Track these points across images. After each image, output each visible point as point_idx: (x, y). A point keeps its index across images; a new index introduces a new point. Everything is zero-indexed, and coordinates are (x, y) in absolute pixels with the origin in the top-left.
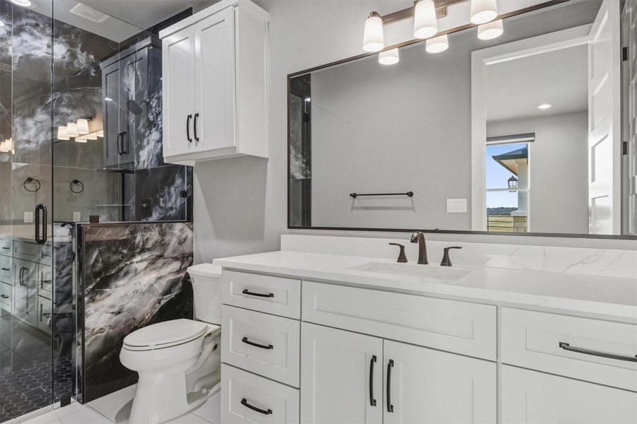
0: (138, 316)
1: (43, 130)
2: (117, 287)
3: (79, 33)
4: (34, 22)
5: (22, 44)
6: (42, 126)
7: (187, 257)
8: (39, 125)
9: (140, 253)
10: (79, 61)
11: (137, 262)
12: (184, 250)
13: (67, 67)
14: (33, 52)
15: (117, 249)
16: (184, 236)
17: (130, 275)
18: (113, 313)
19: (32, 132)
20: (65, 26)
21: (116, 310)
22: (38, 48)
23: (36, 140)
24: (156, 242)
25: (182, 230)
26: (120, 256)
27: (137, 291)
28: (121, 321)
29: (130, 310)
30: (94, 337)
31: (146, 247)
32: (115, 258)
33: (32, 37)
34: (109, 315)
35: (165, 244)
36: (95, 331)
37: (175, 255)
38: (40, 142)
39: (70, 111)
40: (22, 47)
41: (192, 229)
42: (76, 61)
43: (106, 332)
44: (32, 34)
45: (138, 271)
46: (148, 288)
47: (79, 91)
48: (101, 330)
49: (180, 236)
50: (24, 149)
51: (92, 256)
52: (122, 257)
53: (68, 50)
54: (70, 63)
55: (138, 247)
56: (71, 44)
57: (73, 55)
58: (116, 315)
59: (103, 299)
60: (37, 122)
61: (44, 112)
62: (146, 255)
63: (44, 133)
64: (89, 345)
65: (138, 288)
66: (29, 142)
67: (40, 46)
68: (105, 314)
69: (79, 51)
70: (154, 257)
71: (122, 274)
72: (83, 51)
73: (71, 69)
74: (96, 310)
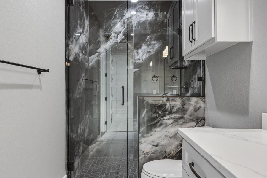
0: (168, 150)
1: (145, 53)
2: (155, 131)
3: (159, 4)
4: (141, 6)
5: (137, 17)
6: (144, 51)
7: (201, 120)
8: (143, 51)
9: (169, 114)
10: (159, 18)
11: (167, 119)
12: (198, 115)
13: (154, 22)
14: (141, 20)
15: (156, 111)
16: (198, 106)
17: (163, 126)
18: (153, 145)
19: (140, 55)
20: (154, 3)
21: (155, 144)
22: (143, 17)
23: (142, 58)
24: (179, 108)
25: (196, 102)
26: (157, 115)
27: (167, 136)
28: (158, 151)
29: (163, 146)
30: (144, 156)
31: (173, 111)
32: (155, 115)
33: (141, 13)
34: (151, 146)
35: (184, 110)
36: (144, 152)
37: (191, 118)
38: (144, 59)
39: (155, 42)
40: (137, 19)
41: (204, 102)
42: (158, 18)
43: (150, 155)
44: (140, 12)
45: (168, 125)
46: (174, 135)
47: (159, 31)
48: (147, 153)
49: (195, 106)
50: (138, 63)
51: (143, 113)
52: (159, 115)
53: (155, 14)
54: (156, 19)
55: (167, 111)
56: (156, 10)
57: (157, 15)
58: (155, 147)
59: (148, 136)
60: (142, 50)
61: (145, 45)
62: (172, 116)
63: (145, 54)
64: (141, 159)
65: (167, 134)
66: (139, 59)
67: (144, 16)
68: (149, 145)
69: (159, 12)
70: (177, 117)
71: (158, 124)
72: (161, 12)
73: (156, 22)
74: (145, 142)
